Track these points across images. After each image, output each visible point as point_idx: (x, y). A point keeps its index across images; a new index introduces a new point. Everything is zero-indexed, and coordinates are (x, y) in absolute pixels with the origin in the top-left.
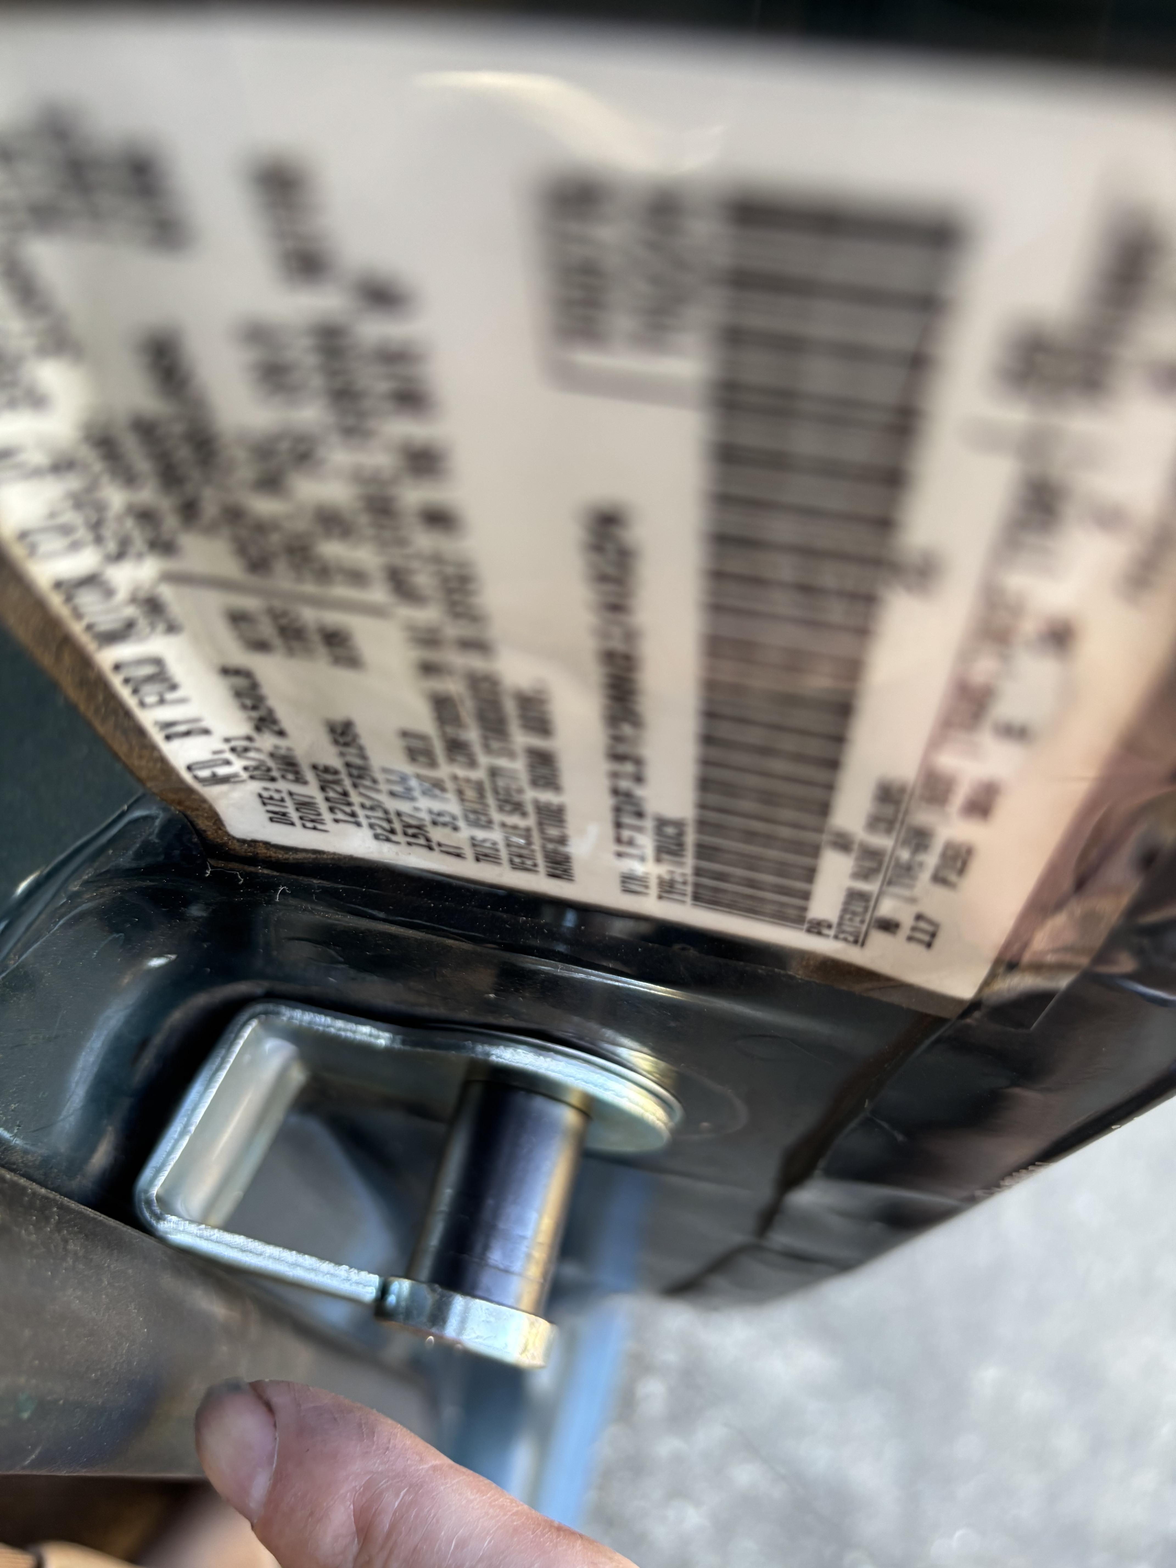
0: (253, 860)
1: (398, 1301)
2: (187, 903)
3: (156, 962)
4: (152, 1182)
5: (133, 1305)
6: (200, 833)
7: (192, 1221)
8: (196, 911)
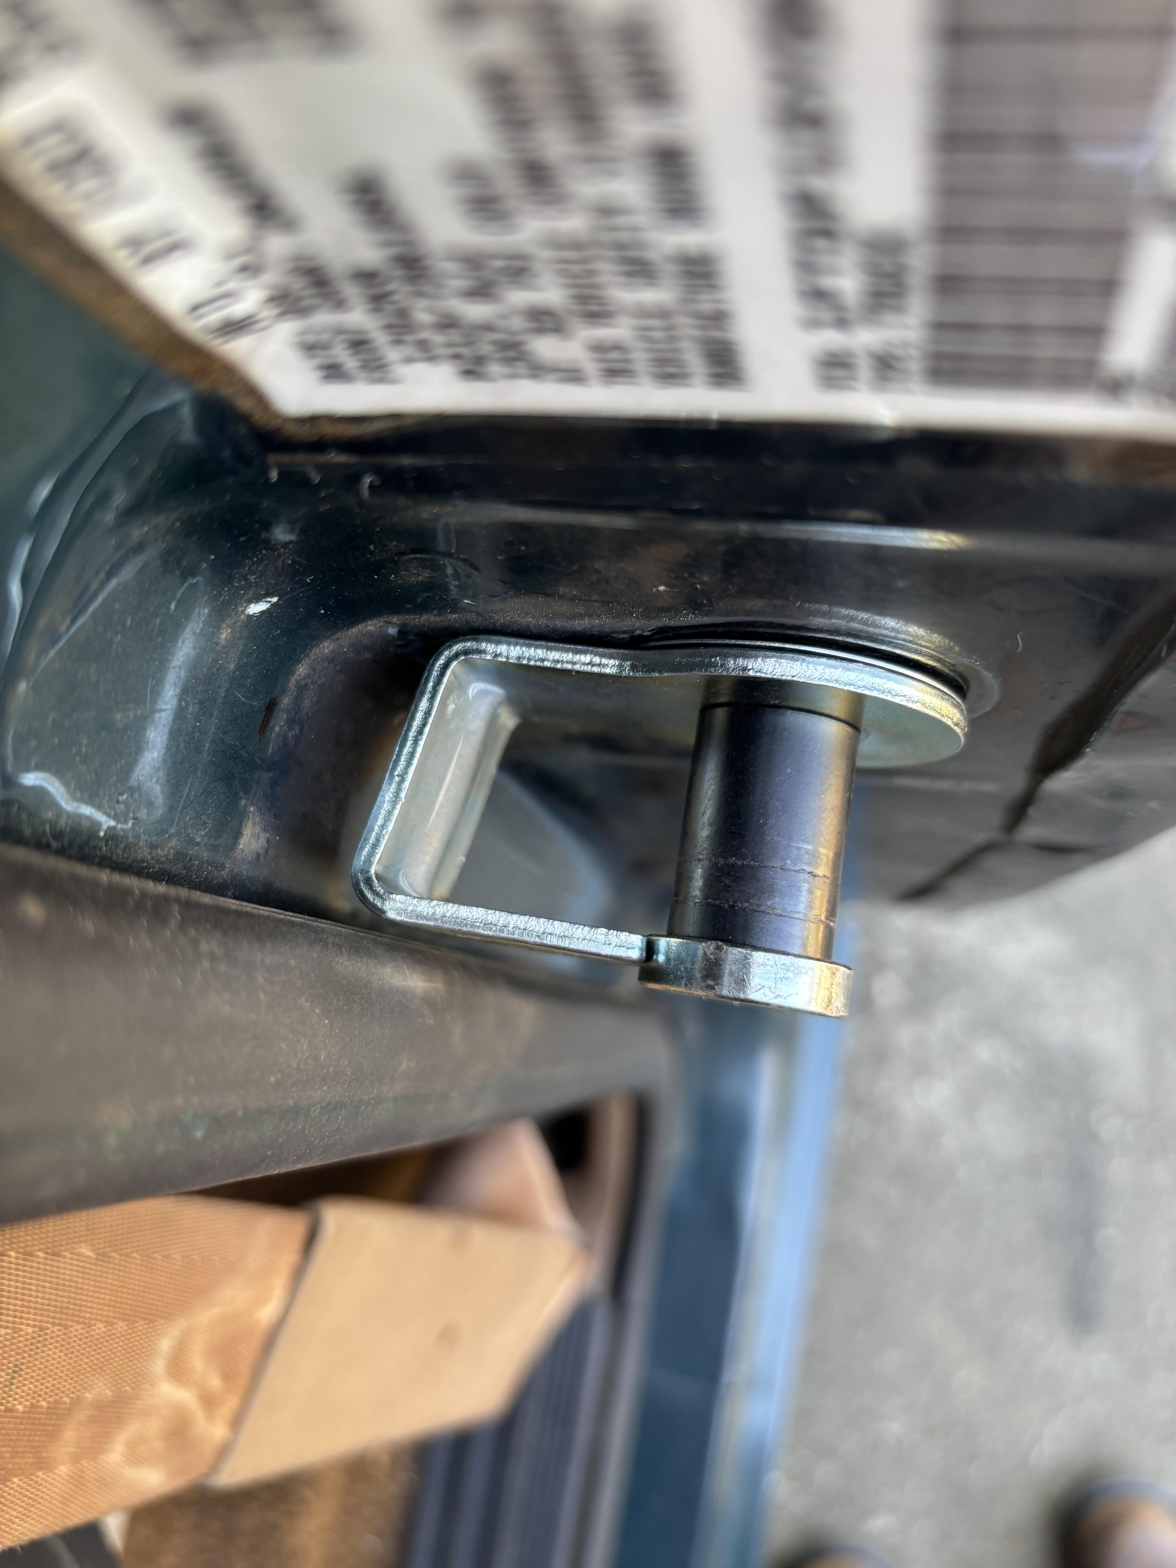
0: (318, 446)
1: (668, 960)
2: (267, 526)
3: (256, 608)
4: (369, 861)
5: (303, 998)
6: (244, 418)
7: (421, 898)
8: (281, 534)
